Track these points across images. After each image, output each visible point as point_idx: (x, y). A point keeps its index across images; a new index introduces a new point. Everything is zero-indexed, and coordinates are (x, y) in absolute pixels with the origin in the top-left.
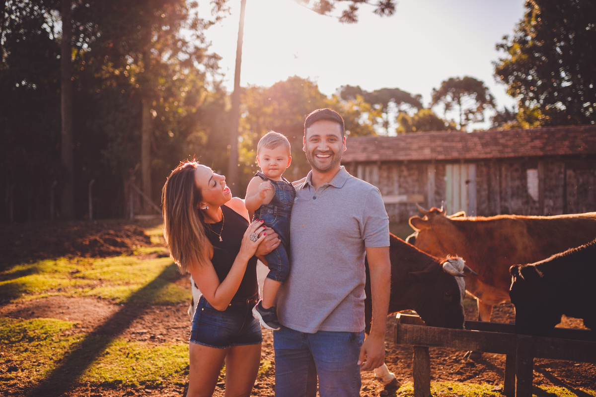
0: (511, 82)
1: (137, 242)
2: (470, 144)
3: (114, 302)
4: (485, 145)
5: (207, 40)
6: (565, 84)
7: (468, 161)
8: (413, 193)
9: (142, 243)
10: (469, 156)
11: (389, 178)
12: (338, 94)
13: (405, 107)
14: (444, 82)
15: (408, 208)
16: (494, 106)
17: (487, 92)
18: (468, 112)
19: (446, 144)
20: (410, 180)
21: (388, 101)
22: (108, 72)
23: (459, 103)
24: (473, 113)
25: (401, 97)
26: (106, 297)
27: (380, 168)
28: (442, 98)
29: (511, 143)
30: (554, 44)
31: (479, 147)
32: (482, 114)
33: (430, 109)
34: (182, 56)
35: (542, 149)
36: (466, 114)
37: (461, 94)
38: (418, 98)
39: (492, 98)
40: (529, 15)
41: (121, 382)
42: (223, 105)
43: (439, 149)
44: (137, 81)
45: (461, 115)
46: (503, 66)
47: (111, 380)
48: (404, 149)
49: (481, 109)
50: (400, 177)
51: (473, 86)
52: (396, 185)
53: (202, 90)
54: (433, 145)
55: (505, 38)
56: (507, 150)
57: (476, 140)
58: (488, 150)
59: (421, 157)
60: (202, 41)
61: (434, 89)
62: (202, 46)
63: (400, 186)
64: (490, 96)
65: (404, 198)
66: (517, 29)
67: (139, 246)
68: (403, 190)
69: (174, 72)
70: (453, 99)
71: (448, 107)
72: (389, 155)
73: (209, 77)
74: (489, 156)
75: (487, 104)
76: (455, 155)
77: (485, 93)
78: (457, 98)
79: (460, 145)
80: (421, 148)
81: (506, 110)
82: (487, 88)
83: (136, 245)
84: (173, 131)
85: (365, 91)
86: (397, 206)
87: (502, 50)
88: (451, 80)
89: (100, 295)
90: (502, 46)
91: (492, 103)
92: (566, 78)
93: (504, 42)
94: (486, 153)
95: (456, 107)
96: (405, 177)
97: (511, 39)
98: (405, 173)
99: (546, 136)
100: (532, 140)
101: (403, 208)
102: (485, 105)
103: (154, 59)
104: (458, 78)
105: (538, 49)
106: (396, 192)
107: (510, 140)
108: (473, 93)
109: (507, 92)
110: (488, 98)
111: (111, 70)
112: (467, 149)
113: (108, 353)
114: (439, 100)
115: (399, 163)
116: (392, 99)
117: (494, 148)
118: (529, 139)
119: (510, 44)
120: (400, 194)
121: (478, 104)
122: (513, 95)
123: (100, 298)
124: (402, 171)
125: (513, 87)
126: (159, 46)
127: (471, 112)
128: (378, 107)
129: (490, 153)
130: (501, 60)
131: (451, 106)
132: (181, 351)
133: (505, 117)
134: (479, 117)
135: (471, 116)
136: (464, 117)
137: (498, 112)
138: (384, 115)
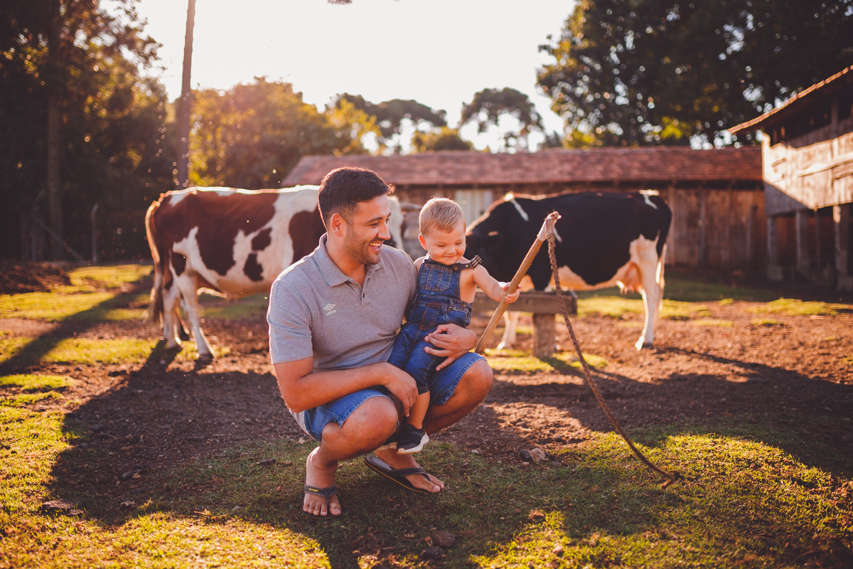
0: (556, 95)
2: (487, 167)
4: (504, 168)
5: (141, 17)
6: (621, 101)
7: (483, 187)
10: (483, 180)
12: (332, 104)
13: (425, 126)
14: (477, 94)
16: (542, 128)
17: (532, 109)
18: (508, 135)
19: (457, 166)
21: (402, 117)
23: (496, 122)
24: (515, 137)
25: (418, 112)
28: (474, 115)
29: (536, 167)
30: (609, 48)
31: (498, 170)
32: (526, 139)
33: (457, 130)
35: (570, 174)
36: (506, 138)
37: (499, 111)
38: (441, 115)
39: (539, 118)
40: (577, 10)
42: (164, 114)
43: (449, 172)
45: (499, 140)
46: (546, 74)
48: (406, 171)
49: (525, 132)
51: (512, 101)
53: (134, 90)
54: (442, 167)
55: (549, 37)
58: (507, 173)
59: (425, 181)
60: (134, 18)
61: (464, 103)
62: (133, 25)
64: (537, 115)
66: (564, 27)
69: (94, 61)
70: (489, 118)
71: (482, 128)
73: (142, 72)
74: (508, 181)
75: (533, 125)
76: (467, 178)
77: (530, 110)
78: (494, 117)
79: (474, 168)
80: (428, 170)
81: (556, 134)
82: (532, 105)
83: (53, 284)
85: (369, 103)
87: (545, 53)
88: (486, 91)
90: (545, 47)
91: (539, 124)
92: (623, 94)
95: (491, 127)
97: (557, 38)
102: (529, 127)
103: (63, 40)
104: (495, 89)
108: (514, 110)
109: (552, 108)
110: (534, 117)
112: (482, 172)
114: (470, 119)
116: (406, 115)
117: (515, 171)
119: (555, 46)
121: (523, 126)
122: (559, 112)
125: (557, 102)
127: (511, 135)
128: (386, 124)
130: (544, 66)
131: (486, 127)
133: (555, 142)
134: (522, 142)
135: (512, 141)
136: (503, 143)
137: (547, 137)
138: (395, 137)
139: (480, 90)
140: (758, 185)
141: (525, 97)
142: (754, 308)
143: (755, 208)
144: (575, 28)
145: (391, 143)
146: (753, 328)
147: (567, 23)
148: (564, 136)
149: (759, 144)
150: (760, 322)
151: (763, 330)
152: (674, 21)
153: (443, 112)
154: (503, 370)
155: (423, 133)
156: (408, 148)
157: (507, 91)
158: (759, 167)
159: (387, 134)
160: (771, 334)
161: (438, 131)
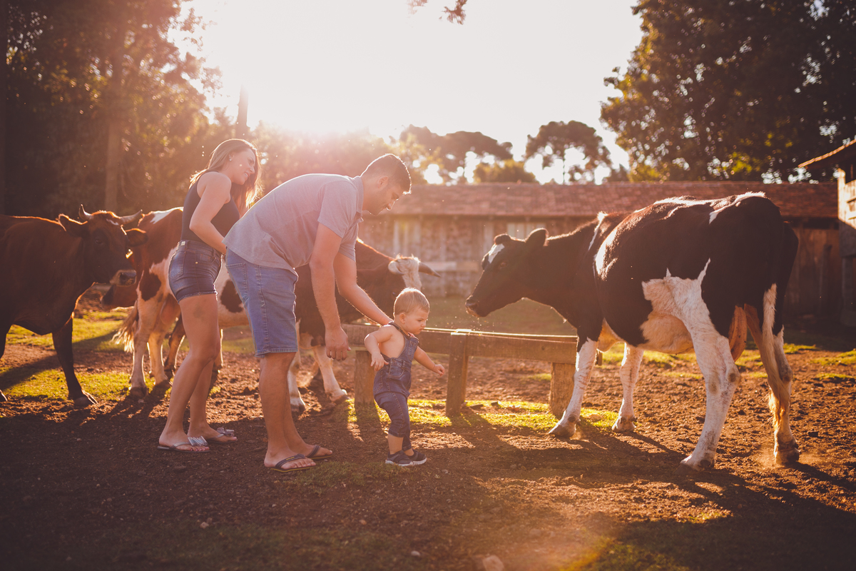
0: (621, 128)
1: (89, 307)
2: (542, 199)
3: (48, 348)
4: (559, 201)
6: (688, 134)
7: (535, 220)
8: (465, 259)
9: (96, 308)
10: (536, 213)
11: (434, 238)
12: (397, 137)
14: (543, 127)
15: (458, 278)
16: (608, 162)
17: (600, 143)
18: (574, 169)
19: (511, 198)
20: (460, 241)
21: (467, 150)
22: (62, 82)
23: (562, 156)
24: (581, 172)
25: (482, 144)
26: (39, 344)
27: (423, 225)
28: (540, 149)
29: (592, 200)
30: (677, 81)
31: (552, 203)
32: (592, 173)
33: (522, 163)
34: (167, 68)
36: (572, 173)
37: (566, 146)
38: (507, 149)
39: (606, 152)
40: (645, 41)
41: (46, 396)
43: (501, 203)
44: (102, 97)
45: (564, 174)
46: (612, 106)
47: (36, 395)
49: (591, 166)
50: (448, 237)
51: (578, 134)
52: (443, 248)
53: (194, 115)
54: (496, 199)
55: (615, 70)
56: (585, 208)
57: (551, 194)
58: (562, 207)
59: (475, 212)
61: (529, 136)
63: (448, 250)
64: (604, 148)
65: (452, 265)
66: (630, 59)
67: (91, 311)
68: (451, 255)
70: (555, 152)
71: (547, 162)
72: (436, 208)
74: (561, 214)
75: (599, 160)
76: (519, 211)
77: (597, 145)
78: (559, 151)
79: (528, 200)
80: (478, 202)
81: (622, 167)
82: (600, 139)
83: (88, 309)
84: (152, 173)
85: (435, 134)
86: (443, 275)
87: (611, 86)
88: (552, 124)
89: (32, 342)
90: (611, 80)
91: (605, 159)
92: (691, 127)
93: (614, 75)
94: (559, 210)
95: (557, 161)
96: (455, 238)
97: (623, 71)
98: (456, 233)
99: (639, 193)
100: (620, 197)
101: (451, 278)
102: (596, 162)
103: (127, 68)
104: (561, 123)
105: (657, 87)
106: (443, 257)
107: (592, 197)
108: (581, 145)
109: (618, 142)
110: (601, 151)
111: (64, 78)
112: (536, 205)
113: (34, 378)
114: (536, 153)
115: (447, 219)
116: (471, 148)
117: (571, 204)
118: (616, 196)
119: (621, 79)
120: (448, 260)
121: (588, 160)
122: (624, 146)
123: (30, 345)
124: (452, 230)
125: (624, 136)
126: (135, 50)
127: (577, 169)
128: (451, 157)
129: (563, 210)
130: (610, 99)
131: (551, 162)
132: (121, 378)
133: (620, 176)
134: (588, 177)
135: (577, 176)
136: (568, 176)
137: (613, 171)
138: (460, 169)
139: (546, 123)
140: (833, 223)
141: (593, 130)
142: (822, 358)
143: (828, 248)
144: (642, 59)
145: (455, 176)
146: (818, 383)
147: (633, 55)
148: (630, 170)
149: (836, 180)
150: (827, 376)
151: (829, 387)
152: (747, 53)
153: (509, 145)
154: (510, 427)
155: (486, 165)
156: (471, 180)
157: (573, 124)
158: (835, 204)
159: (452, 167)
160: (838, 392)
161: (502, 164)
